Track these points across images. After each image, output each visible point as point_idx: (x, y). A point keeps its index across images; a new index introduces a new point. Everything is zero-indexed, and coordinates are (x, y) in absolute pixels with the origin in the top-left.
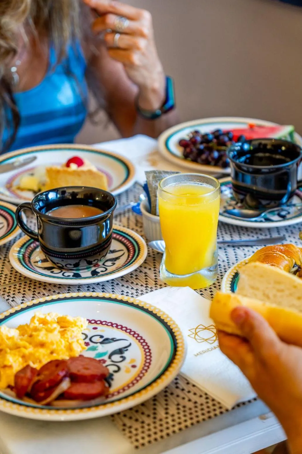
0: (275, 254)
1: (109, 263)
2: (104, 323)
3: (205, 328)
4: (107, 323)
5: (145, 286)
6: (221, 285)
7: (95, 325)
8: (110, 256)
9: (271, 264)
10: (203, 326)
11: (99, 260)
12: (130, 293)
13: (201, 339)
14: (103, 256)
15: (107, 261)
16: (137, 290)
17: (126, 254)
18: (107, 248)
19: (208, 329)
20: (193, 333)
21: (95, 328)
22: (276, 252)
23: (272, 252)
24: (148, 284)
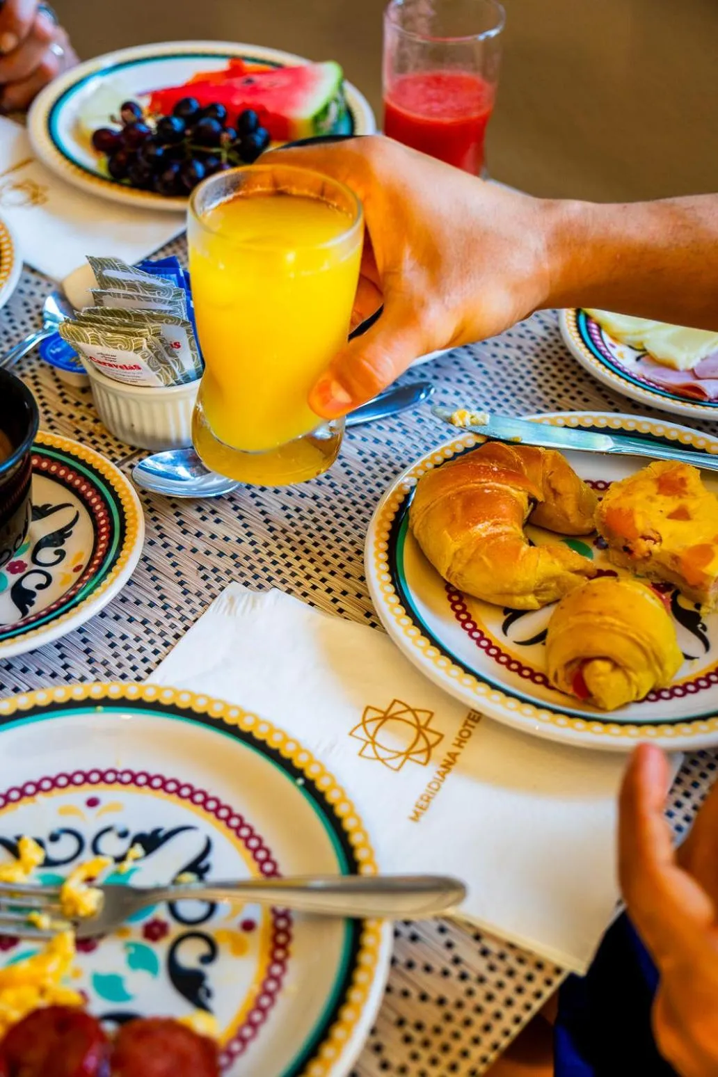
0: (487, 491)
1: (47, 555)
2: (110, 777)
3: (381, 715)
4: (119, 776)
5: (160, 603)
6: (367, 577)
7: (89, 791)
8: (40, 529)
9: (492, 521)
10: (375, 709)
11: (13, 551)
12: (132, 636)
13: (394, 755)
14: (19, 537)
15: (38, 547)
16: (144, 622)
17: (85, 515)
18: (24, 504)
19: (392, 717)
20: (367, 743)
21: (92, 803)
22: (486, 485)
23: (476, 485)
24: (165, 597)
